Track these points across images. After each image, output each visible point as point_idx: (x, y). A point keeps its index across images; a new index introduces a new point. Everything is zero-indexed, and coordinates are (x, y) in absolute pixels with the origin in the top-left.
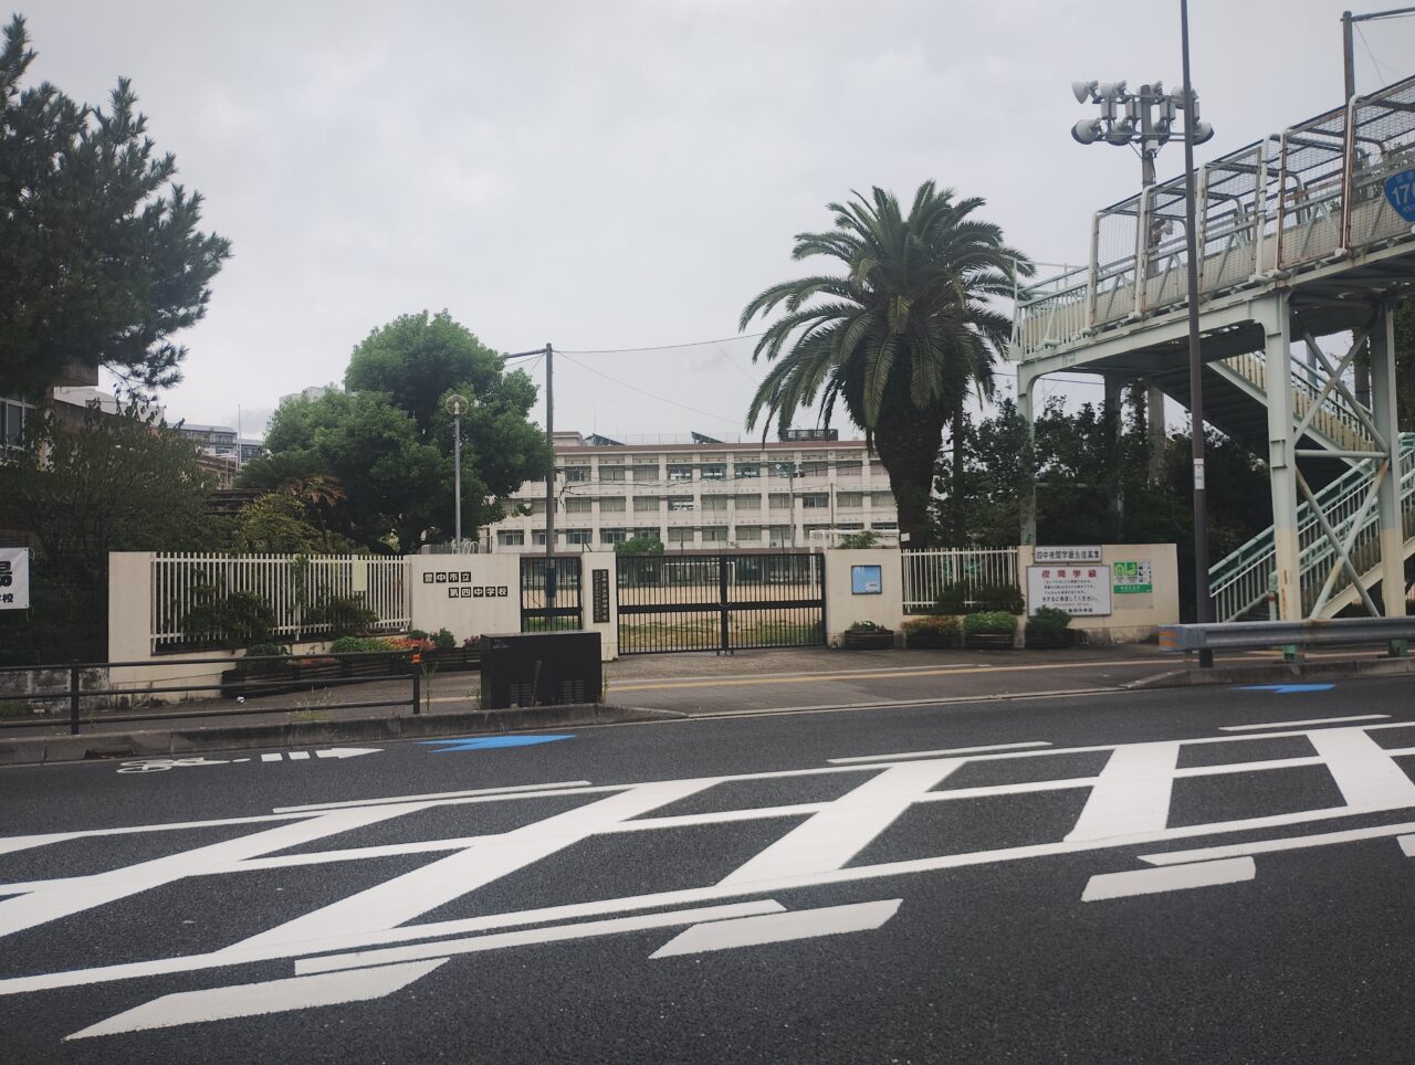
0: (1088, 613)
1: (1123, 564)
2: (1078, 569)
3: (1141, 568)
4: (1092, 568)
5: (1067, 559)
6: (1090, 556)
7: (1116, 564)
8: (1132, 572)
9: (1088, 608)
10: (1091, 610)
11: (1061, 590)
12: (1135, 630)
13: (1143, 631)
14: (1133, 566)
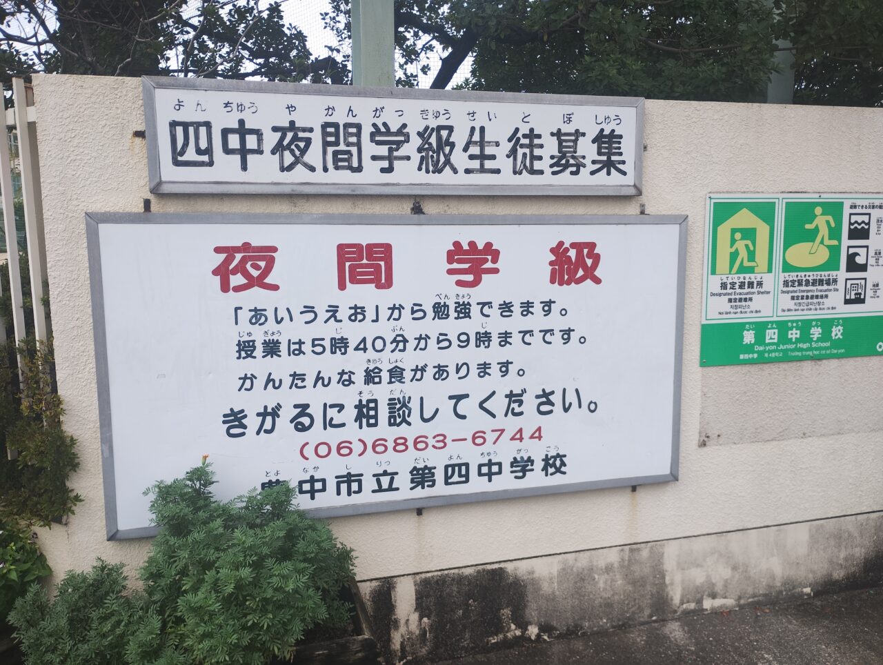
0: (536, 479)
1: (764, 211)
2: (480, 235)
3: (860, 233)
4: (571, 235)
5: (408, 174)
6: (566, 161)
7: (723, 211)
8: (808, 255)
9: (537, 451)
10: (554, 463)
11: (356, 362)
12: (799, 538)
13: (839, 538)
14: (821, 222)
